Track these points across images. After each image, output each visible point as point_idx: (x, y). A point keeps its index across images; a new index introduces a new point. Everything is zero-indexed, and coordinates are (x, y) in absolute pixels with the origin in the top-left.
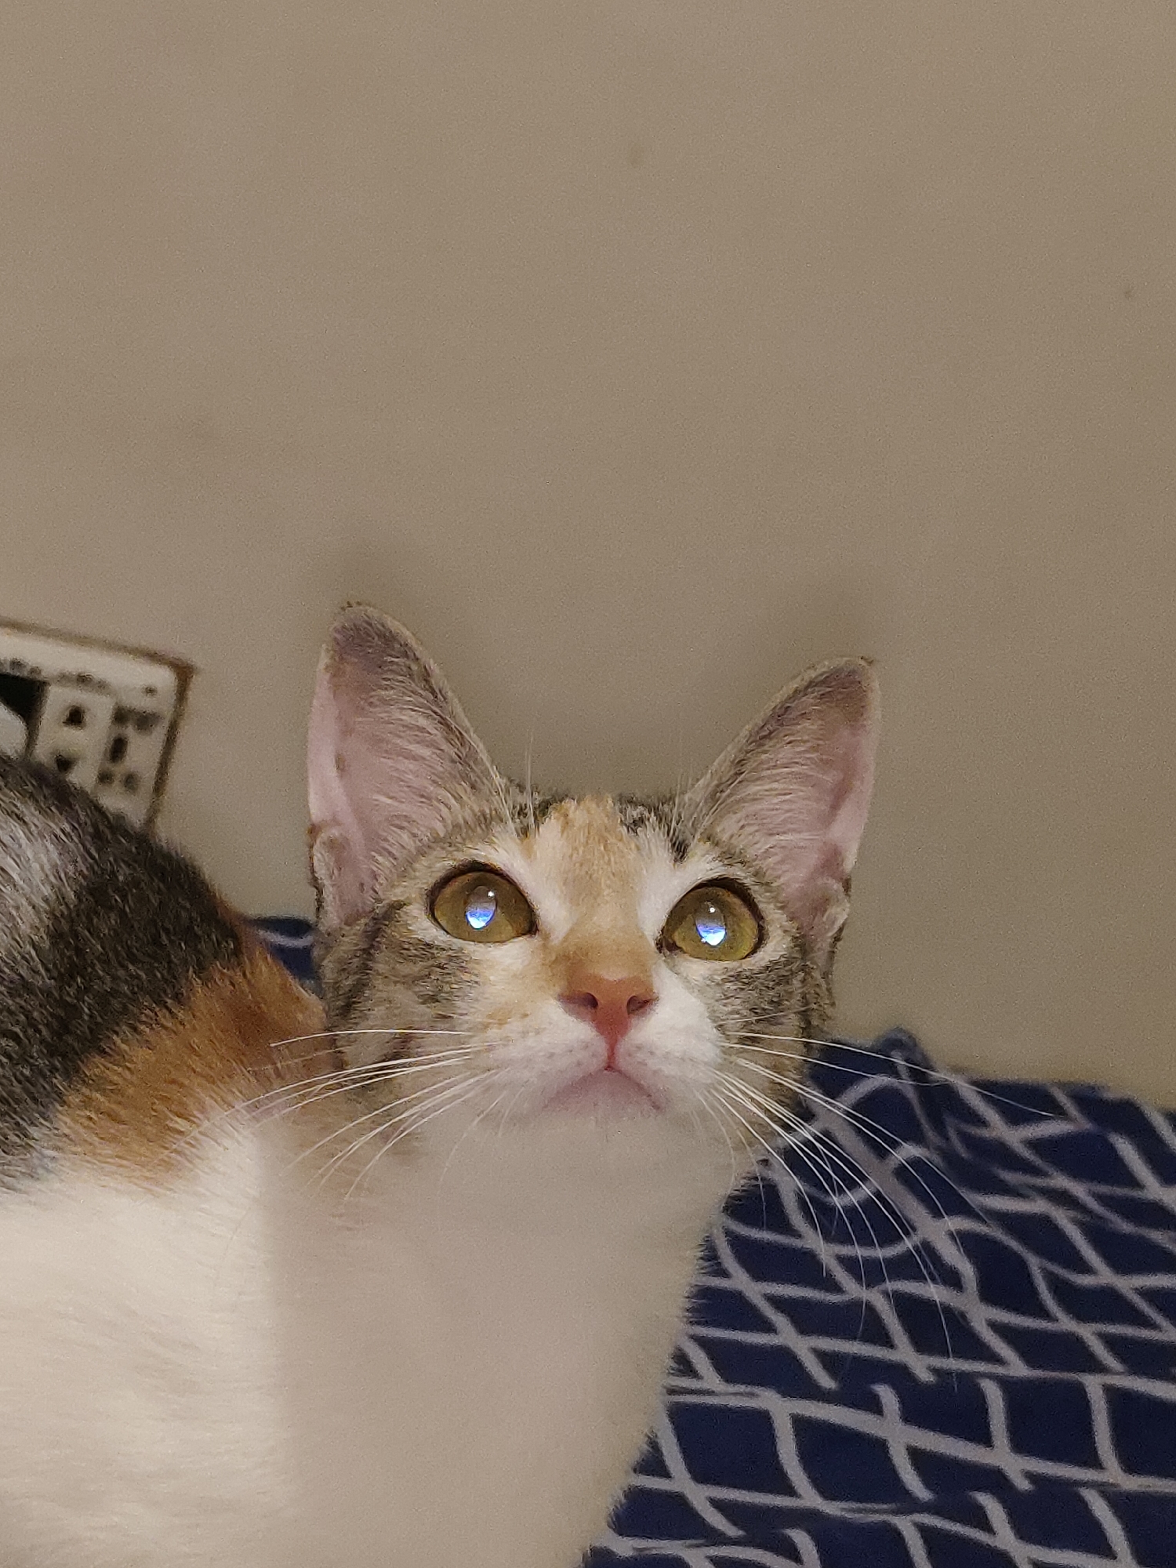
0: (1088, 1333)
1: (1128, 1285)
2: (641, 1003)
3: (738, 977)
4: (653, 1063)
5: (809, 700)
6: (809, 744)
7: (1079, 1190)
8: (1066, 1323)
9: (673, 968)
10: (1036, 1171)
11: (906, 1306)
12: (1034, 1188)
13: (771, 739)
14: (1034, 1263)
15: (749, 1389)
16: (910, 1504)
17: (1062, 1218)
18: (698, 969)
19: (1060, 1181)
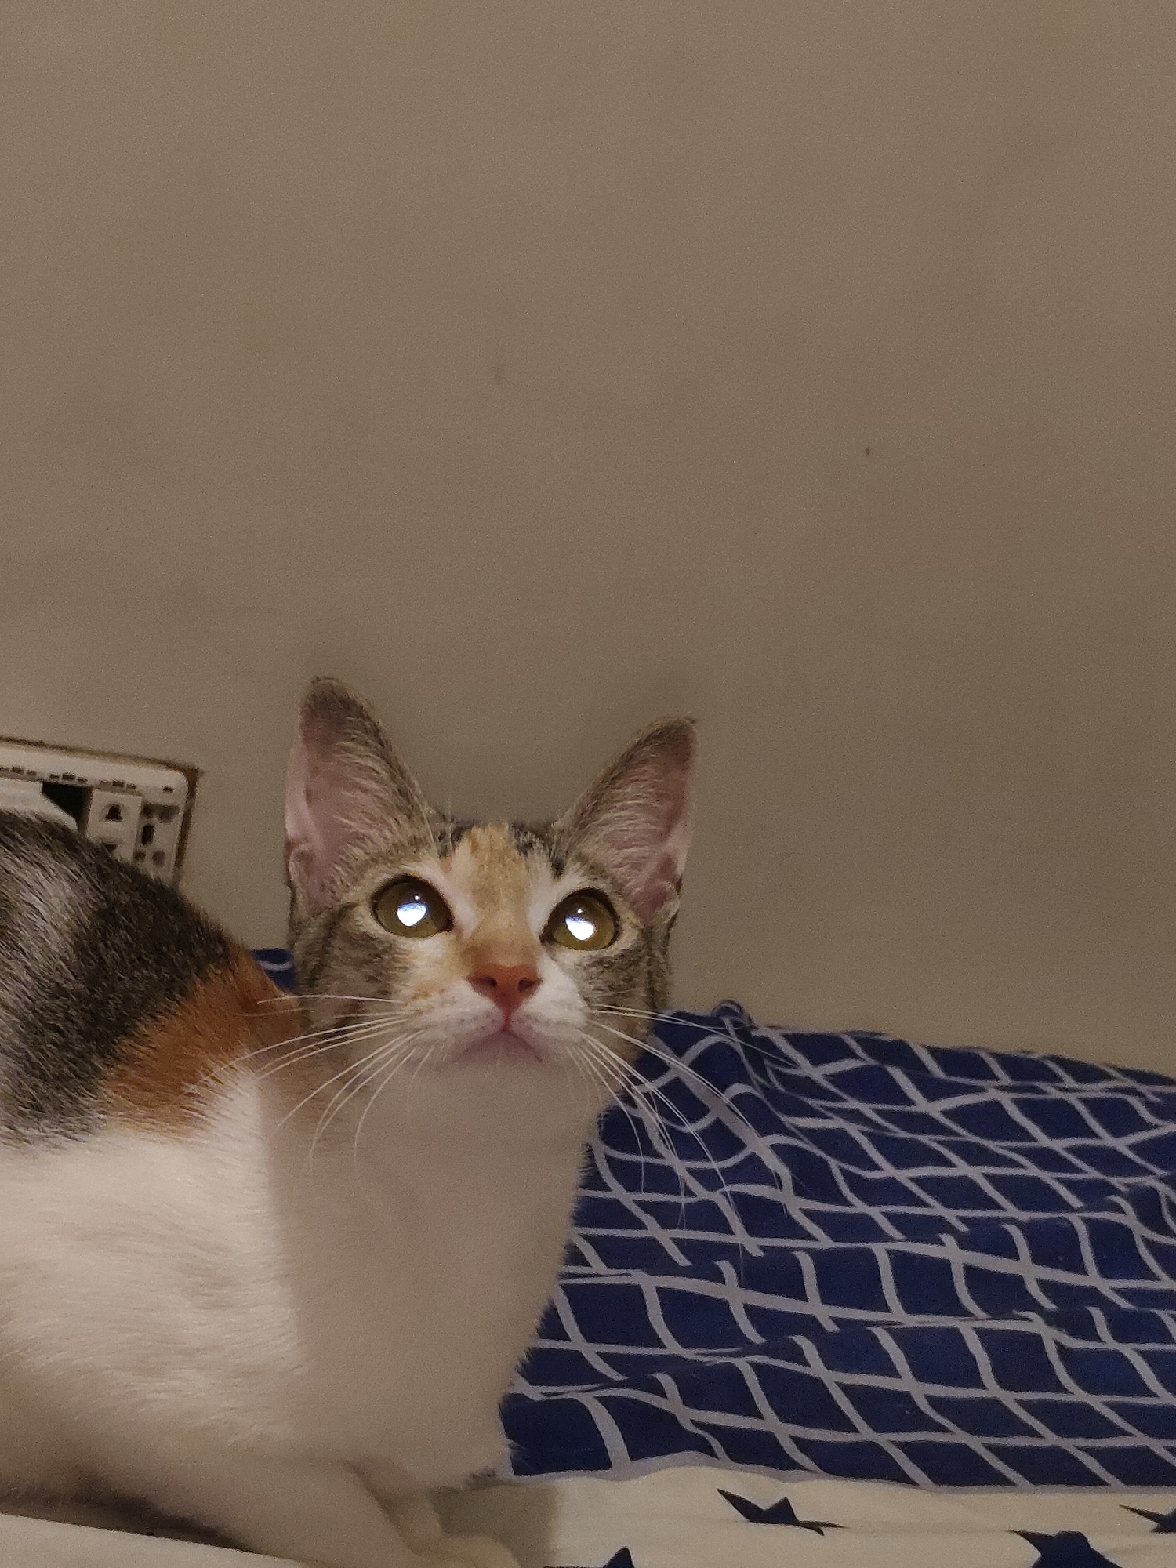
0: (876, 1213)
1: (904, 1176)
2: (529, 984)
3: (601, 962)
4: (537, 1028)
5: (647, 749)
6: (647, 782)
7: (866, 1109)
8: (860, 1207)
9: (553, 958)
10: (835, 1098)
11: (743, 1203)
12: (831, 1110)
13: (619, 779)
14: (834, 1164)
15: (624, 1271)
16: (749, 1348)
17: (854, 1130)
18: (571, 957)
19: (852, 1104)
